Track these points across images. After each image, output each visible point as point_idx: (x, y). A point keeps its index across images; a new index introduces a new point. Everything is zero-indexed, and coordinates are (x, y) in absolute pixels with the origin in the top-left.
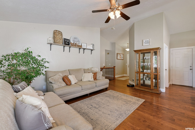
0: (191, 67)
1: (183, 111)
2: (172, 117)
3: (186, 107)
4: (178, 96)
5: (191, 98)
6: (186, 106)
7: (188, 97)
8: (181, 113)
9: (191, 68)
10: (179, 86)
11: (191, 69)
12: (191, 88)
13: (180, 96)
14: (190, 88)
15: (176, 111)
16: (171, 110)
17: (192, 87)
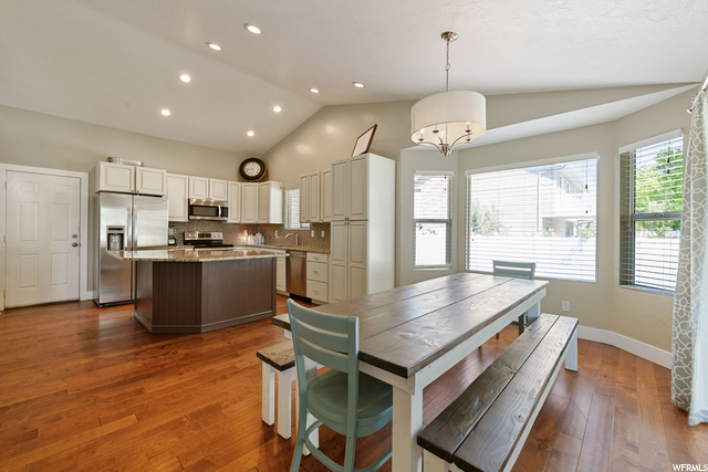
0: (75, 236)
1: (62, 385)
2: (25, 428)
3: (67, 370)
4: (35, 345)
5: (80, 334)
6: (69, 364)
7: (71, 336)
8: (56, 394)
9: (76, 241)
10: (35, 310)
11: (75, 245)
12: (75, 306)
13: (45, 340)
14: (71, 305)
15: (36, 399)
16: (16, 405)
17: (78, 301)
